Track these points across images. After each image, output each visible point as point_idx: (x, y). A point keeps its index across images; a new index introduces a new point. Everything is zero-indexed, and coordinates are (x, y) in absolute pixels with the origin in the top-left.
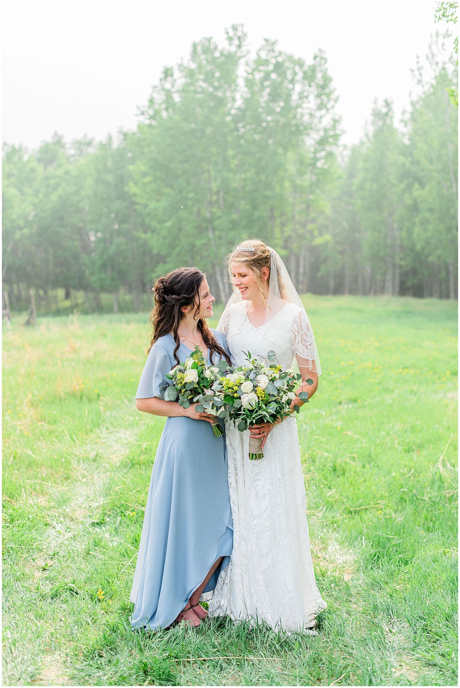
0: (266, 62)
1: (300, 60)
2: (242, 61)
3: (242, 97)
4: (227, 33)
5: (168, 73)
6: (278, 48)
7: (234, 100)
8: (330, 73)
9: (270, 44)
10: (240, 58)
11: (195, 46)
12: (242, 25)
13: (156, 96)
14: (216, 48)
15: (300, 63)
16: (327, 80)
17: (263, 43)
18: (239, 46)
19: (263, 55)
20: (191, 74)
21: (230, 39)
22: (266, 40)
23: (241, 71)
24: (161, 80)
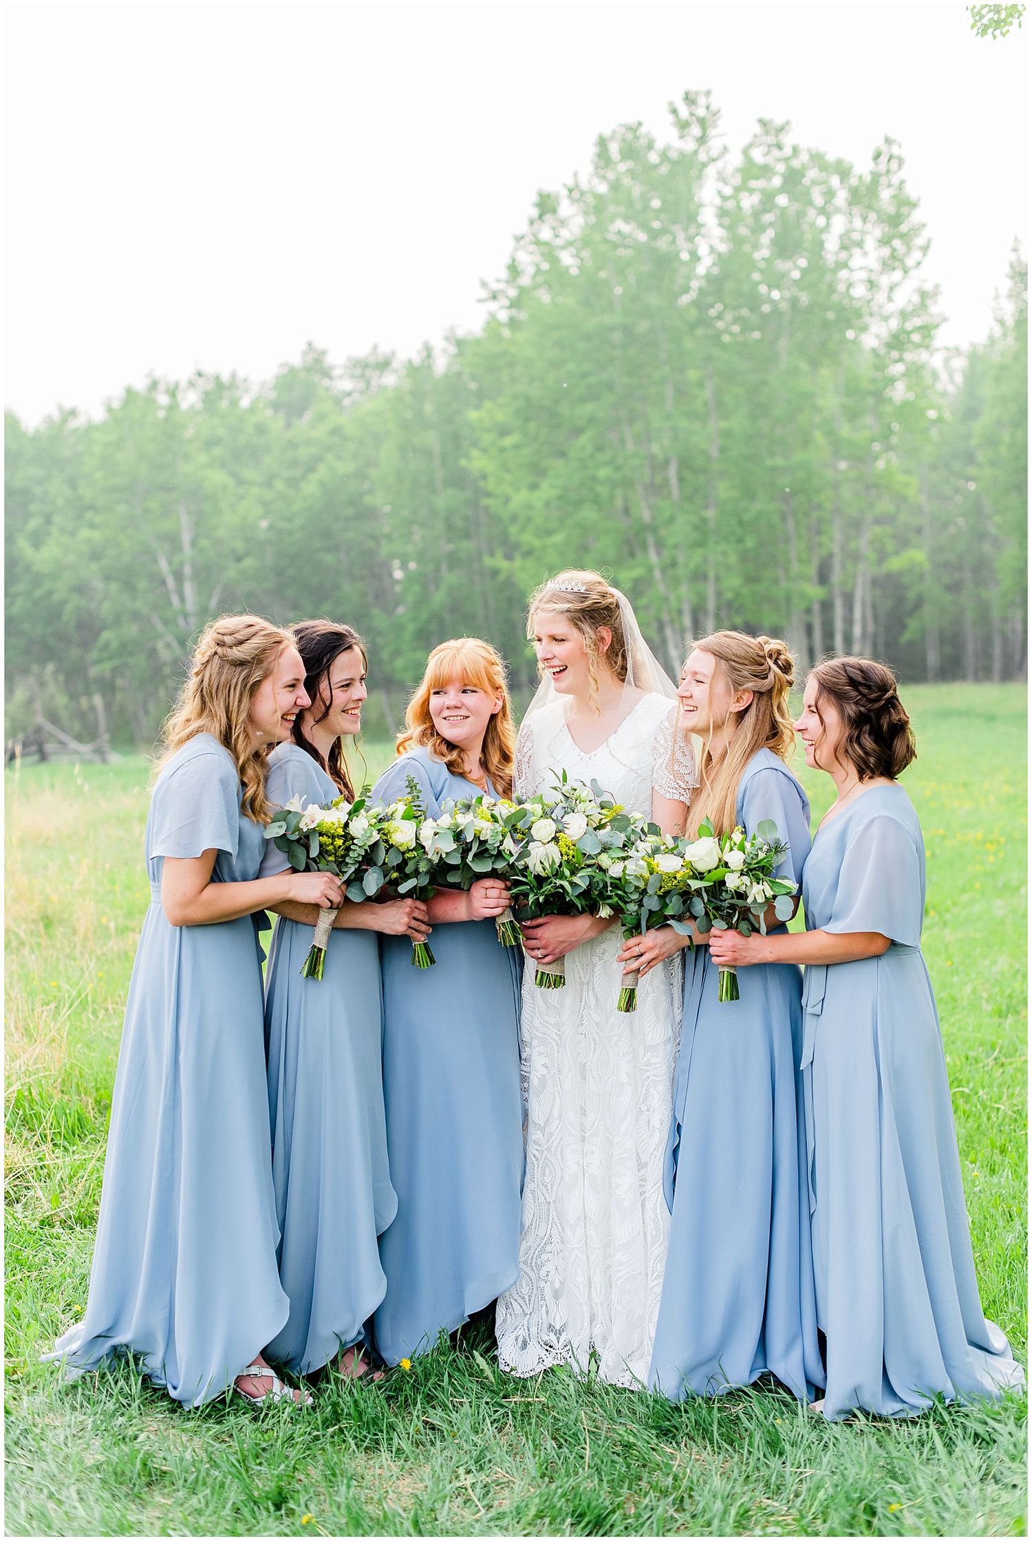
0: (766, 171)
1: (839, 162)
2: (711, 171)
3: (712, 249)
4: (674, 111)
5: (546, 205)
6: (788, 140)
7: (695, 258)
8: (911, 190)
9: (771, 130)
10: (704, 165)
11: (602, 143)
12: (708, 93)
13: (522, 256)
14: (650, 146)
15: (843, 171)
16: (905, 204)
17: (758, 129)
18: (702, 140)
19: (758, 156)
20: (598, 208)
21: (683, 126)
22: (763, 123)
23: (709, 193)
24: (532, 223)
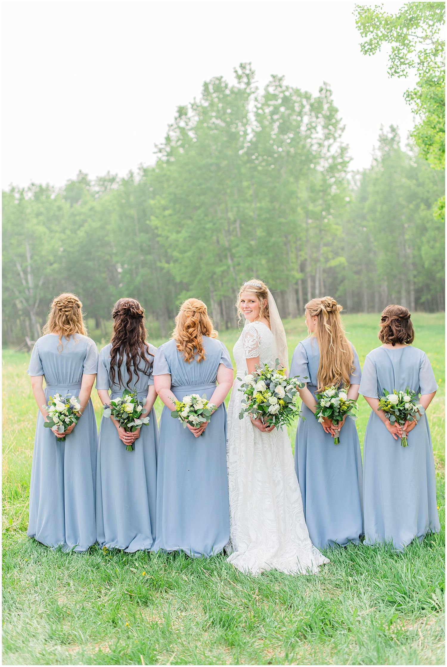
0: (275, 97)
1: (306, 93)
2: (252, 97)
3: (253, 130)
4: (236, 72)
5: (182, 112)
6: (284, 83)
7: (246, 134)
8: (335, 104)
9: (277, 80)
10: (249, 95)
11: (206, 85)
12: (250, 64)
13: (172, 134)
14: (226, 86)
15: (307, 96)
16: (333, 110)
17: (271, 79)
18: (248, 84)
19: (271, 90)
20: (204, 112)
21: (239, 77)
22: (273, 77)
23: (251, 106)
24: (176, 119)
